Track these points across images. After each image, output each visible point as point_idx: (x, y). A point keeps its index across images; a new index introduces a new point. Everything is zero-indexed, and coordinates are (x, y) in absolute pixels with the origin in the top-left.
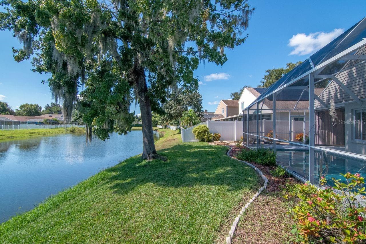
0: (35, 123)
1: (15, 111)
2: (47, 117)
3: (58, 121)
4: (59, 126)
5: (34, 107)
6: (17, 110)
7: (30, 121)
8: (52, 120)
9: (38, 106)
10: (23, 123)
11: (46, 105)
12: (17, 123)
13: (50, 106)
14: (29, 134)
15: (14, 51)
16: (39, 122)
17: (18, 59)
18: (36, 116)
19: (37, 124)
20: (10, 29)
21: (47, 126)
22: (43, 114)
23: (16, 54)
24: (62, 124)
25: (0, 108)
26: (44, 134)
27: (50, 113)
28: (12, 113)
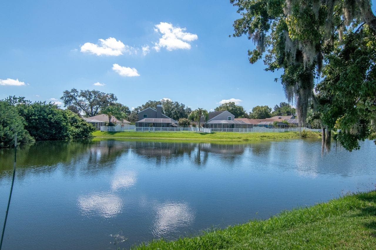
0: (266, 126)
2: (276, 119)
3: (287, 124)
4: (289, 130)
5: (265, 109)
6: (250, 113)
7: (261, 124)
8: (282, 123)
9: (268, 108)
10: (255, 126)
11: (275, 106)
12: (251, 126)
13: (279, 106)
14: (261, 138)
15: (250, 54)
16: (269, 125)
17: (253, 61)
18: (267, 119)
19: (267, 127)
20: (246, 32)
21: (277, 130)
22: (273, 116)
23: (251, 56)
24: (292, 127)
25: (238, 112)
26: (274, 138)
27: (280, 114)
28: (246, 116)
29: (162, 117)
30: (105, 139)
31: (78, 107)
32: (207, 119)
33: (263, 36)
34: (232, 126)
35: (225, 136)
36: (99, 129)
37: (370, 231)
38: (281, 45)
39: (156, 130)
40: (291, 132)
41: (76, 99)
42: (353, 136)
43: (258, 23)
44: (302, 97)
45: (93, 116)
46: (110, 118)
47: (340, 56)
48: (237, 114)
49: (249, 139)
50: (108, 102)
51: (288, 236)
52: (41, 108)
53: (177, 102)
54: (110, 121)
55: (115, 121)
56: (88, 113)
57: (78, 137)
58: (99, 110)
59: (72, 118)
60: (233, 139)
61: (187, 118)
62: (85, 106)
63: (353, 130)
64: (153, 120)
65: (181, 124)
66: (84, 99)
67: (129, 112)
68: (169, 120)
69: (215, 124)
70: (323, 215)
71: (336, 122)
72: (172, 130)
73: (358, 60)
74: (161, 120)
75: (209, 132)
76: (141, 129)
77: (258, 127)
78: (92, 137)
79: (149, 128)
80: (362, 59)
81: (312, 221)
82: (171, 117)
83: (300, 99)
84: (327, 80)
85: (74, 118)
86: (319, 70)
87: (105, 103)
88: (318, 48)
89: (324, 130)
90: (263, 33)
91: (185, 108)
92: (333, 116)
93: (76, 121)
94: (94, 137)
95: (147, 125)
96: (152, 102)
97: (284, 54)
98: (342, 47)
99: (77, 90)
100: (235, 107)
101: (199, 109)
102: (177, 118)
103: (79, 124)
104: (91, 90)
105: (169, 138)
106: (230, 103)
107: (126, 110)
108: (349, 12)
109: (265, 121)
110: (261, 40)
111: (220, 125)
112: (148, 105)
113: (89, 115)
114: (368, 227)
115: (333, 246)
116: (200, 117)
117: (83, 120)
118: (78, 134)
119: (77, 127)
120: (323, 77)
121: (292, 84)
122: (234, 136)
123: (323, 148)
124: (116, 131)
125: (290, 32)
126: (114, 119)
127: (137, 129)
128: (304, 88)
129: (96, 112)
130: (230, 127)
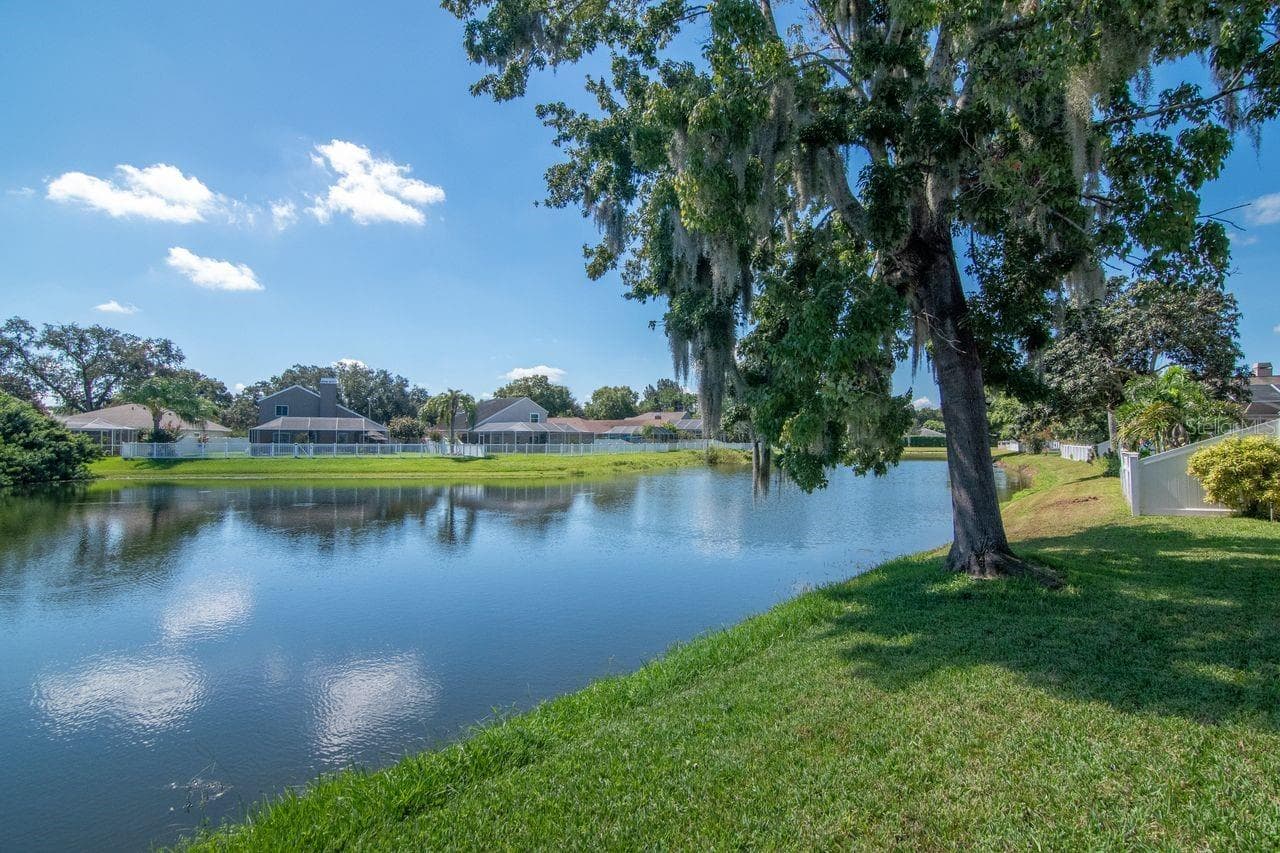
0: (625, 437)
1: (583, 407)
2: (649, 419)
3: (675, 431)
4: (678, 445)
5: (622, 395)
6: (587, 404)
7: (613, 433)
8: (661, 429)
9: (631, 392)
10: (600, 436)
12: (588, 438)
13: (656, 389)
14: (614, 467)
15: (588, 254)
16: (634, 435)
17: (595, 272)
18: (626, 419)
19: (628, 440)
20: (576, 199)
21: (651, 446)
22: (641, 413)
23: (592, 260)
24: (686, 438)
25: (555, 402)
26: (647, 467)
27: (657, 408)
28: (577, 413)
29: (338, 413)
30: (139, 484)
31: (33, 381)
32: (473, 420)
33: (621, 213)
34: (542, 438)
35: (523, 464)
36: (117, 453)
37: (853, 666)
38: (663, 239)
39: (317, 451)
40: (685, 451)
41: (24, 355)
42: (814, 457)
43: (607, 179)
44: (711, 368)
45: (92, 410)
46: (157, 416)
47: (787, 279)
48: (554, 407)
50: (151, 365)
51: (687, 705)
53: (385, 372)
54: (157, 422)
55: (174, 425)
56: (74, 400)
57: (35, 481)
58: (116, 391)
59: (9, 416)
61: (414, 416)
62: (62, 376)
63: (816, 447)
64: (308, 423)
65: (396, 435)
66: (56, 353)
67: (228, 398)
68: (361, 423)
69: (495, 433)
70: (759, 643)
71: (784, 427)
72: (368, 451)
73: (823, 290)
74: (334, 424)
75: (481, 455)
76: (267, 451)
77: (608, 441)
78: (88, 478)
79: (296, 446)
80: (831, 288)
81: (738, 661)
82: (366, 415)
83: (705, 373)
84: (761, 331)
85: (17, 414)
86: (746, 308)
87: (138, 368)
88: (744, 256)
89: (757, 446)
90: (619, 206)
91: (408, 390)
92: (776, 415)
93: (24, 426)
94: (98, 477)
95: (288, 437)
96: (304, 370)
97: (670, 263)
98: (790, 259)
99: (31, 324)
100: (548, 387)
101: (451, 391)
102: (386, 418)
103: (40, 435)
104: (84, 324)
105: (359, 476)
106: (534, 377)
107: (213, 392)
108: (805, 180)
109: (624, 424)
110: (616, 224)
111: (509, 436)
112: (291, 378)
113: (78, 407)
114: (849, 658)
115: (783, 712)
116: (453, 414)
117: (53, 424)
118: (33, 470)
119: (30, 446)
120: (753, 323)
121: (689, 338)
122: (547, 465)
123: (756, 487)
124: (180, 456)
125: (683, 213)
126: (170, 419)
127: (254, 451)
128: (717, 347)
129: (102, 398)
130: (536, 442)
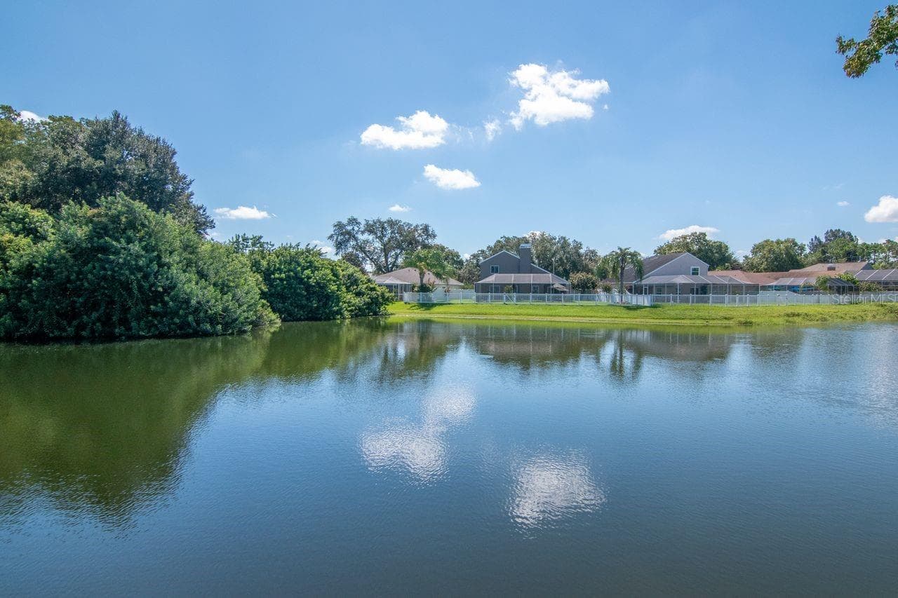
0: (793, 289)
1: (741, 261)
2: (821, 270)
3: (854, 283)
5: (786, 247)
6: (746, 257)
7: (778, 284)
8: (839, 280)
9: (796, 244)
10: (764, 288)
11: (812, 240)
12: (754, 289)
14: (786, 318)
16: (804, 287)
18: (793, 271)
19: (794, 291)
21: (826, 298)
22: (807, 265)
24: (869, 289)
25: (715, 256)
26: (824, 319)
27: (827, 260)
28: (735, 266)
29: (532, 271)
30: (412, 320)
31: (360, 255)
32: (640, 273)
34: (703, 289)
36: (401, 299)
39: (518, 299)
40: (869, 303)
41: (356, 239)
45: (389, 272)
46: (422, 274)
48: (712, 260)
49: (753, 320)
50: (419, 242)
52: (291, 257)
53: (564, 238)
54: (422, 281)
55: (431, 281)
56: (380, 266)
57: (360, 315)
58: (400, 261)
59: (349, 276)
60: (711, 322)
61: (588, 271)
62: (374, 251)
64: (511, 278)
65: (574, 287)
66: (371, 237)
67: (461, 263)
68: (548, 278)
69: (657, 286)
72: (555, 299)
74: (529, 278)
75: (646, 304)
76: (485, 299)
77: (773, 293)
78: (386, 315)
79: (505, 295)
82: (551, 272)
85: (352, 275)
87: (412, 244)
91: (582, 251)
93: (355, 282)
94: (392, 314)
95: (499, 288)
96: (508, 240)
99: (359, 221)
100: (706, 243)
101: (621, 249)
102: (566, 274)
103: (363, 287)
104: (384, 219)
105: (549, 318)
106: (692, 234)
107: (453, 259)
109: (790, 276)
111: (672, 288)
112: (500, 246)
113: (382, 271)
116: (623, 269)
117: (369, 281)
118: (360, 309)
119: (359, 294)
122: (713, 313)
124: (435, 302)
126: (430, 277)
127: (478, 299)
129: (394, 264)
130: (697, 293)
